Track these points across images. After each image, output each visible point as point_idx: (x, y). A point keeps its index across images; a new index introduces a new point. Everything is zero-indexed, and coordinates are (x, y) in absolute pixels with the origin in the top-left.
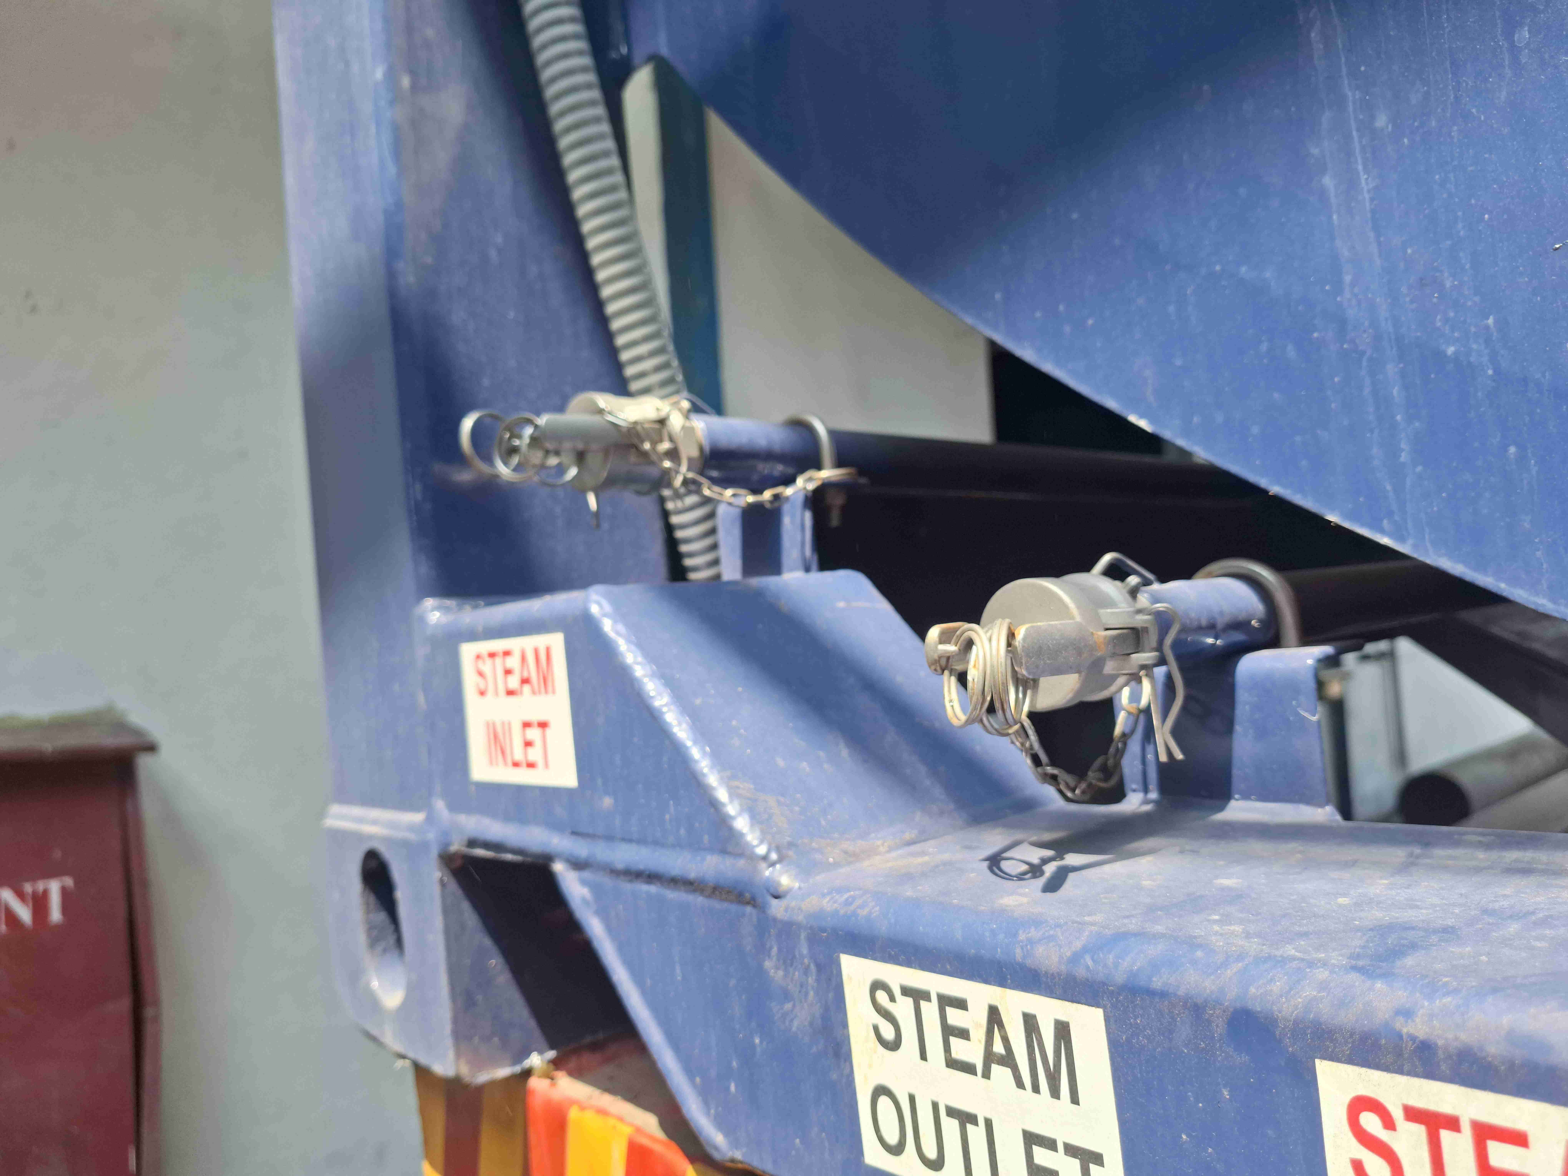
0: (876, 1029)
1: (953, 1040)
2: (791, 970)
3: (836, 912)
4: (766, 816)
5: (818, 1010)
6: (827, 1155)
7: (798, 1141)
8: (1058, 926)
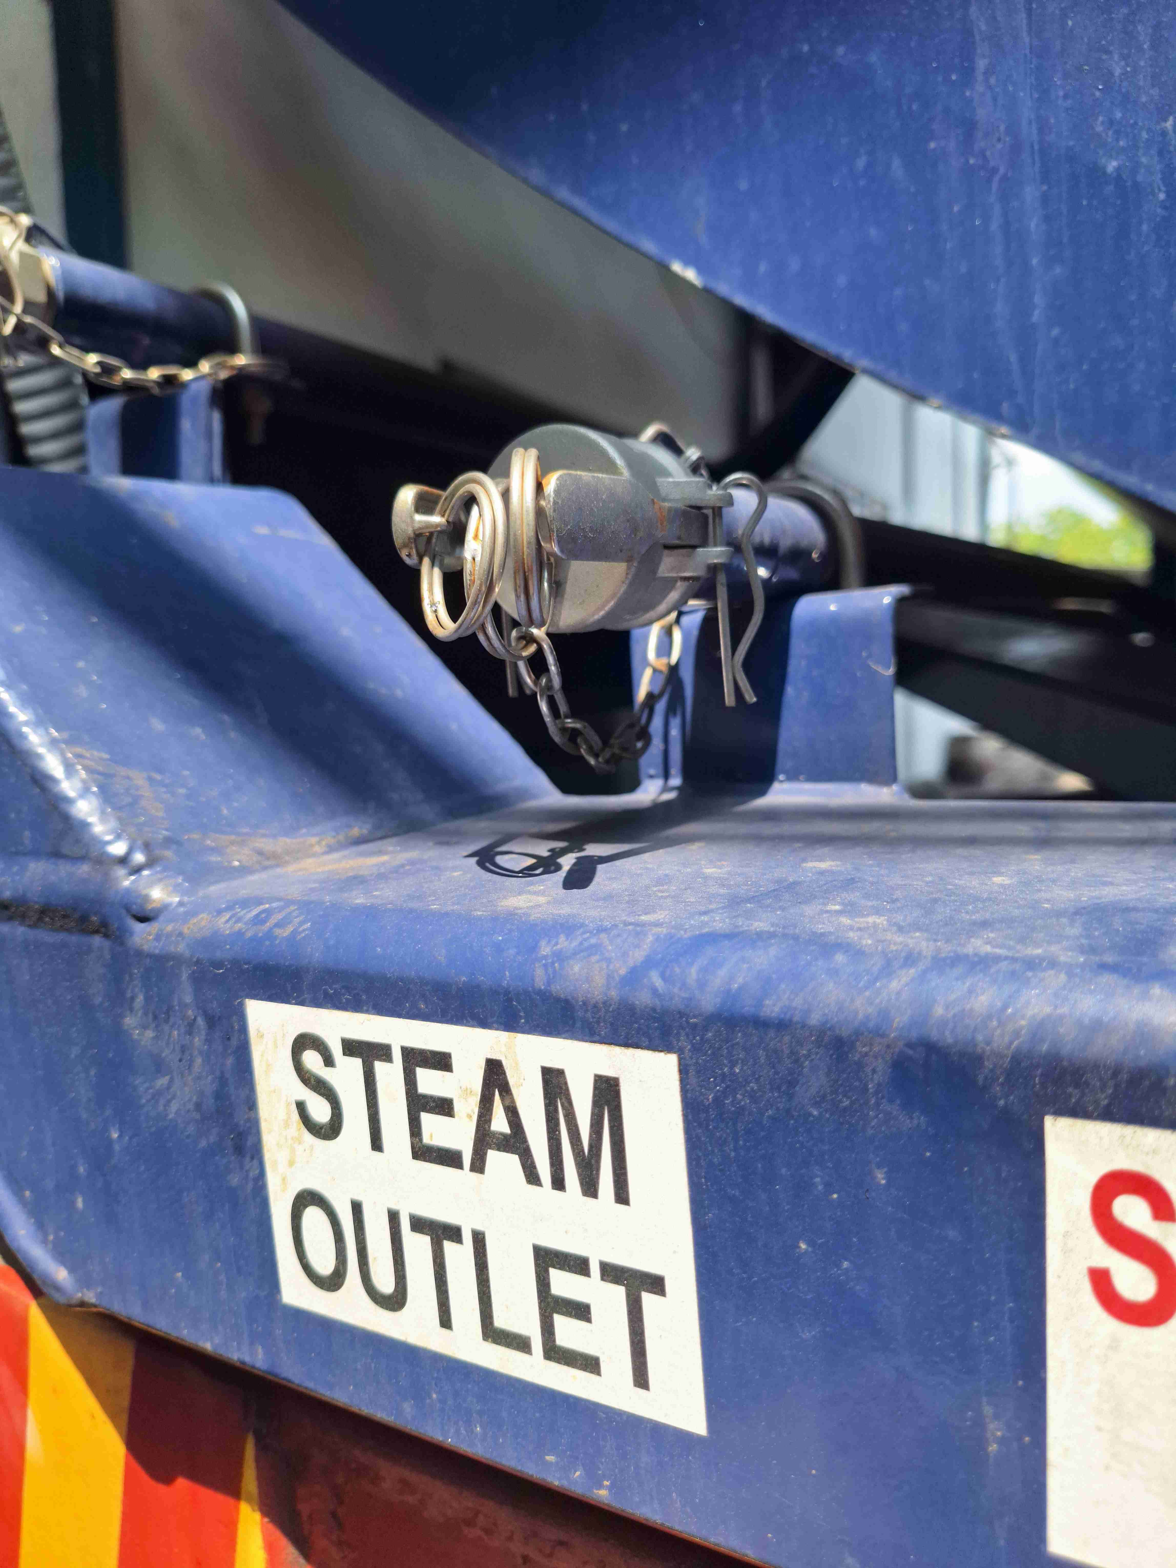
0: (301, 1106)
1: (426, 1118)
2: (166, 1028)
3: (240, 933)
4: (128, 800)
5: (209, 1085)
6: (223, 1294)
7: (180, 1274)
8: (601, 930)
